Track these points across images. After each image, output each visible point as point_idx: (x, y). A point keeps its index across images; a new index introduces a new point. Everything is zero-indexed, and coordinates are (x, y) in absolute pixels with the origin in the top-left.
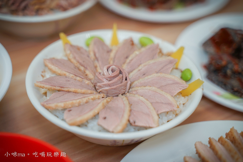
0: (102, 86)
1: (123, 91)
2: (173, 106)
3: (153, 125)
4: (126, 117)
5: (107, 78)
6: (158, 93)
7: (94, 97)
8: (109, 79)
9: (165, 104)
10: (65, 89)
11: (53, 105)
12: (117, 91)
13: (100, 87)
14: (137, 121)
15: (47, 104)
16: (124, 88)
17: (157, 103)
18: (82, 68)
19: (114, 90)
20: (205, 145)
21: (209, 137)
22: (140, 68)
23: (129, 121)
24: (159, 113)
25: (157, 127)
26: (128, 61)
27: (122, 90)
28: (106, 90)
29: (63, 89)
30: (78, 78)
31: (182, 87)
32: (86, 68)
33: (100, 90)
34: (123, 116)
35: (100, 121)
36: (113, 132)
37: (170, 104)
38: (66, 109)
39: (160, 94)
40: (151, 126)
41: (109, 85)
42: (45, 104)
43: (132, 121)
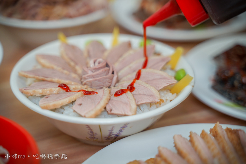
0: (87, 77)
1: (108, 84)
2: (155, 98)
3: (129, 113)
4: (102, 104)
5: (92, 70)
6: (142, 85)
7: (75, 87)
8: (94, 71)
9: (148, 95)
10: (49, 79)
11: (31, 91)
12: (101, 83)
13: (85, 79)
14: (113, 109)
15: (25, 90)
16: (110, 81)
17: (140, 94)
18: (72, 64)
19: (98, 81)
20: (184, 138)
21: (190, 131)
22: (131, 65)
23: (105, 108)
24: (139, 103)
25: (132, 115)
26: (121, 59)
27: (106, 83)
28: (90, 82)
29: (46, 79)
30: (65, 72)
31: (170, 82)
32: (76, 64)
33: (85, 82)
34: (99, 103)
35: (75, 107)
36: (85, 117)
37: (152, 96)
38: (45, 96)
39: (144, 86)
40: (127, 114)
41: (93, 76)
42: (23, 90)
43: (108, 108)
